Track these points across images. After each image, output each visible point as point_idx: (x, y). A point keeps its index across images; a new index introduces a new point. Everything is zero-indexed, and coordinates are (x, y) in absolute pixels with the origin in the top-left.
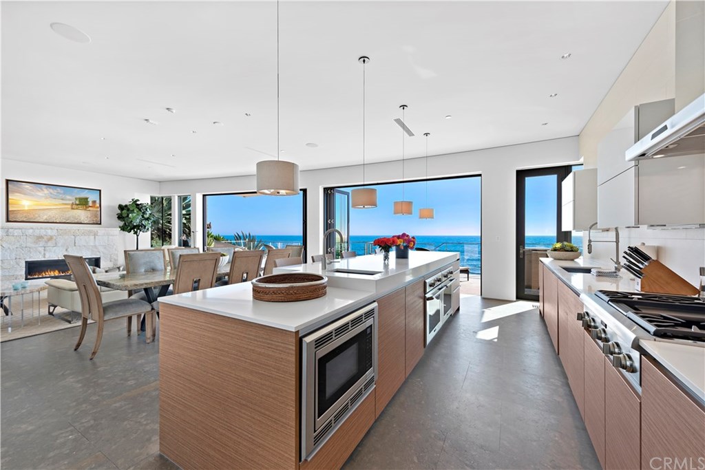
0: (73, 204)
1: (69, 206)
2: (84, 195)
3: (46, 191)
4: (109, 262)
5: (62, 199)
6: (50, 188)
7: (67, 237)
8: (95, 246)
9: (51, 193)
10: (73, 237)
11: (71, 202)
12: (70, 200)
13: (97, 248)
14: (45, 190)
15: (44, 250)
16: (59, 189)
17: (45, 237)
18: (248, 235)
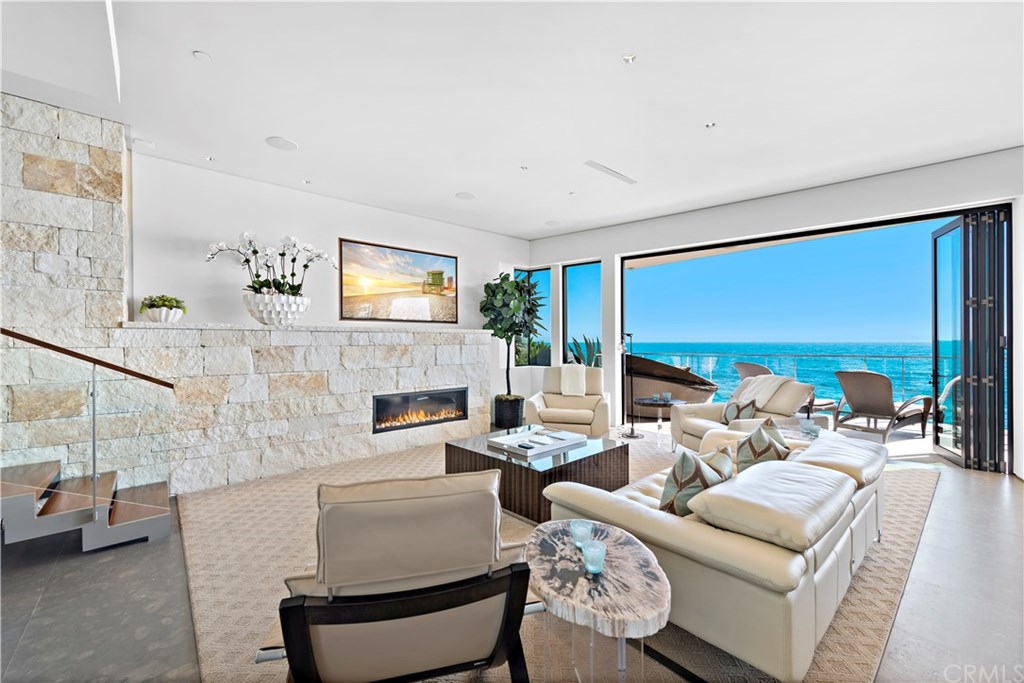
0: (424, 284)
1: (420, 288)
2: (439, 265)
3: (392, 259)
4: (479, 397)
5: (411, 275)
6: (396, 253)
7: (425, 348)
8: (461, 365)
9: (397, 264)
10: (433, 347)
11: (421, 280)
12: (420, 276)
13: (464, 370)
14: (389, 257)
15: (397, 374)
16: (407, 255)
17: (399, 348)
18: (596, 341)
